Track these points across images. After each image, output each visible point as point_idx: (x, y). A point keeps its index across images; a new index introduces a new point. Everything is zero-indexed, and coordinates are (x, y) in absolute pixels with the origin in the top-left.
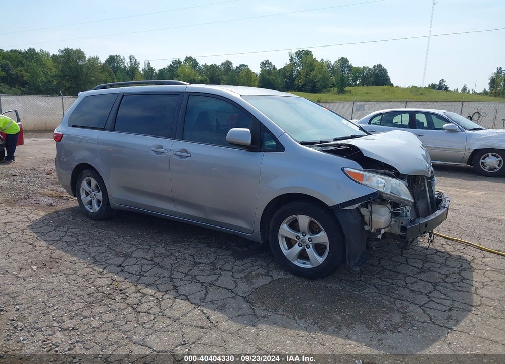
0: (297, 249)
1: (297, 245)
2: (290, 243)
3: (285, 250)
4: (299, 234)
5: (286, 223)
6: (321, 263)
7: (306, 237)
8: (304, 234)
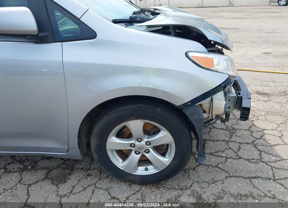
0: (135, 157)
1: (133, 153)
2: (124, 154)
3: (119, 163)
4: (133, 142)
5: (113, 135)
6: (168, 164)
7: (143, 143)
8: (140, 140)
